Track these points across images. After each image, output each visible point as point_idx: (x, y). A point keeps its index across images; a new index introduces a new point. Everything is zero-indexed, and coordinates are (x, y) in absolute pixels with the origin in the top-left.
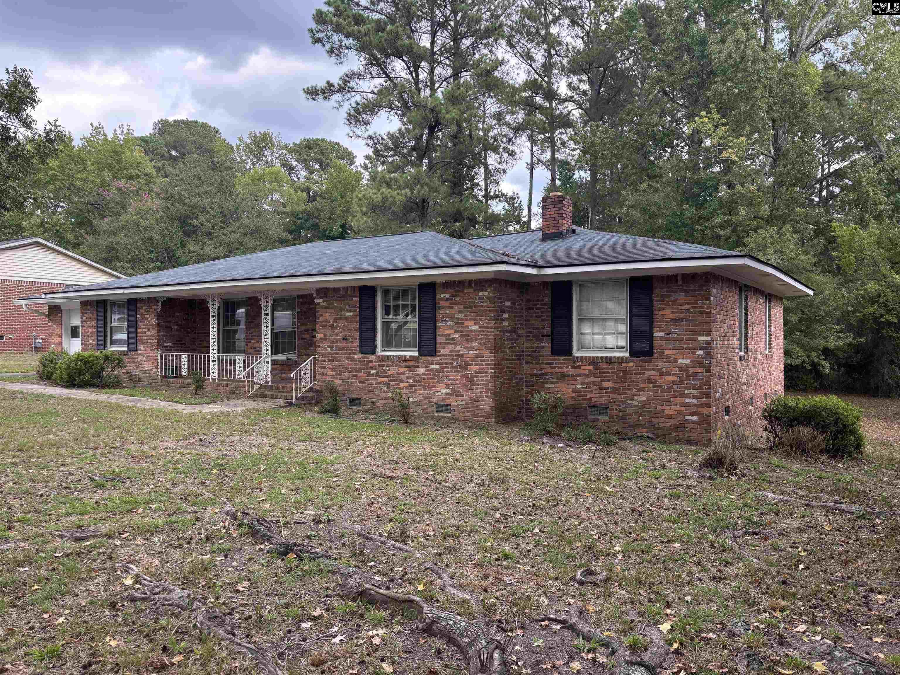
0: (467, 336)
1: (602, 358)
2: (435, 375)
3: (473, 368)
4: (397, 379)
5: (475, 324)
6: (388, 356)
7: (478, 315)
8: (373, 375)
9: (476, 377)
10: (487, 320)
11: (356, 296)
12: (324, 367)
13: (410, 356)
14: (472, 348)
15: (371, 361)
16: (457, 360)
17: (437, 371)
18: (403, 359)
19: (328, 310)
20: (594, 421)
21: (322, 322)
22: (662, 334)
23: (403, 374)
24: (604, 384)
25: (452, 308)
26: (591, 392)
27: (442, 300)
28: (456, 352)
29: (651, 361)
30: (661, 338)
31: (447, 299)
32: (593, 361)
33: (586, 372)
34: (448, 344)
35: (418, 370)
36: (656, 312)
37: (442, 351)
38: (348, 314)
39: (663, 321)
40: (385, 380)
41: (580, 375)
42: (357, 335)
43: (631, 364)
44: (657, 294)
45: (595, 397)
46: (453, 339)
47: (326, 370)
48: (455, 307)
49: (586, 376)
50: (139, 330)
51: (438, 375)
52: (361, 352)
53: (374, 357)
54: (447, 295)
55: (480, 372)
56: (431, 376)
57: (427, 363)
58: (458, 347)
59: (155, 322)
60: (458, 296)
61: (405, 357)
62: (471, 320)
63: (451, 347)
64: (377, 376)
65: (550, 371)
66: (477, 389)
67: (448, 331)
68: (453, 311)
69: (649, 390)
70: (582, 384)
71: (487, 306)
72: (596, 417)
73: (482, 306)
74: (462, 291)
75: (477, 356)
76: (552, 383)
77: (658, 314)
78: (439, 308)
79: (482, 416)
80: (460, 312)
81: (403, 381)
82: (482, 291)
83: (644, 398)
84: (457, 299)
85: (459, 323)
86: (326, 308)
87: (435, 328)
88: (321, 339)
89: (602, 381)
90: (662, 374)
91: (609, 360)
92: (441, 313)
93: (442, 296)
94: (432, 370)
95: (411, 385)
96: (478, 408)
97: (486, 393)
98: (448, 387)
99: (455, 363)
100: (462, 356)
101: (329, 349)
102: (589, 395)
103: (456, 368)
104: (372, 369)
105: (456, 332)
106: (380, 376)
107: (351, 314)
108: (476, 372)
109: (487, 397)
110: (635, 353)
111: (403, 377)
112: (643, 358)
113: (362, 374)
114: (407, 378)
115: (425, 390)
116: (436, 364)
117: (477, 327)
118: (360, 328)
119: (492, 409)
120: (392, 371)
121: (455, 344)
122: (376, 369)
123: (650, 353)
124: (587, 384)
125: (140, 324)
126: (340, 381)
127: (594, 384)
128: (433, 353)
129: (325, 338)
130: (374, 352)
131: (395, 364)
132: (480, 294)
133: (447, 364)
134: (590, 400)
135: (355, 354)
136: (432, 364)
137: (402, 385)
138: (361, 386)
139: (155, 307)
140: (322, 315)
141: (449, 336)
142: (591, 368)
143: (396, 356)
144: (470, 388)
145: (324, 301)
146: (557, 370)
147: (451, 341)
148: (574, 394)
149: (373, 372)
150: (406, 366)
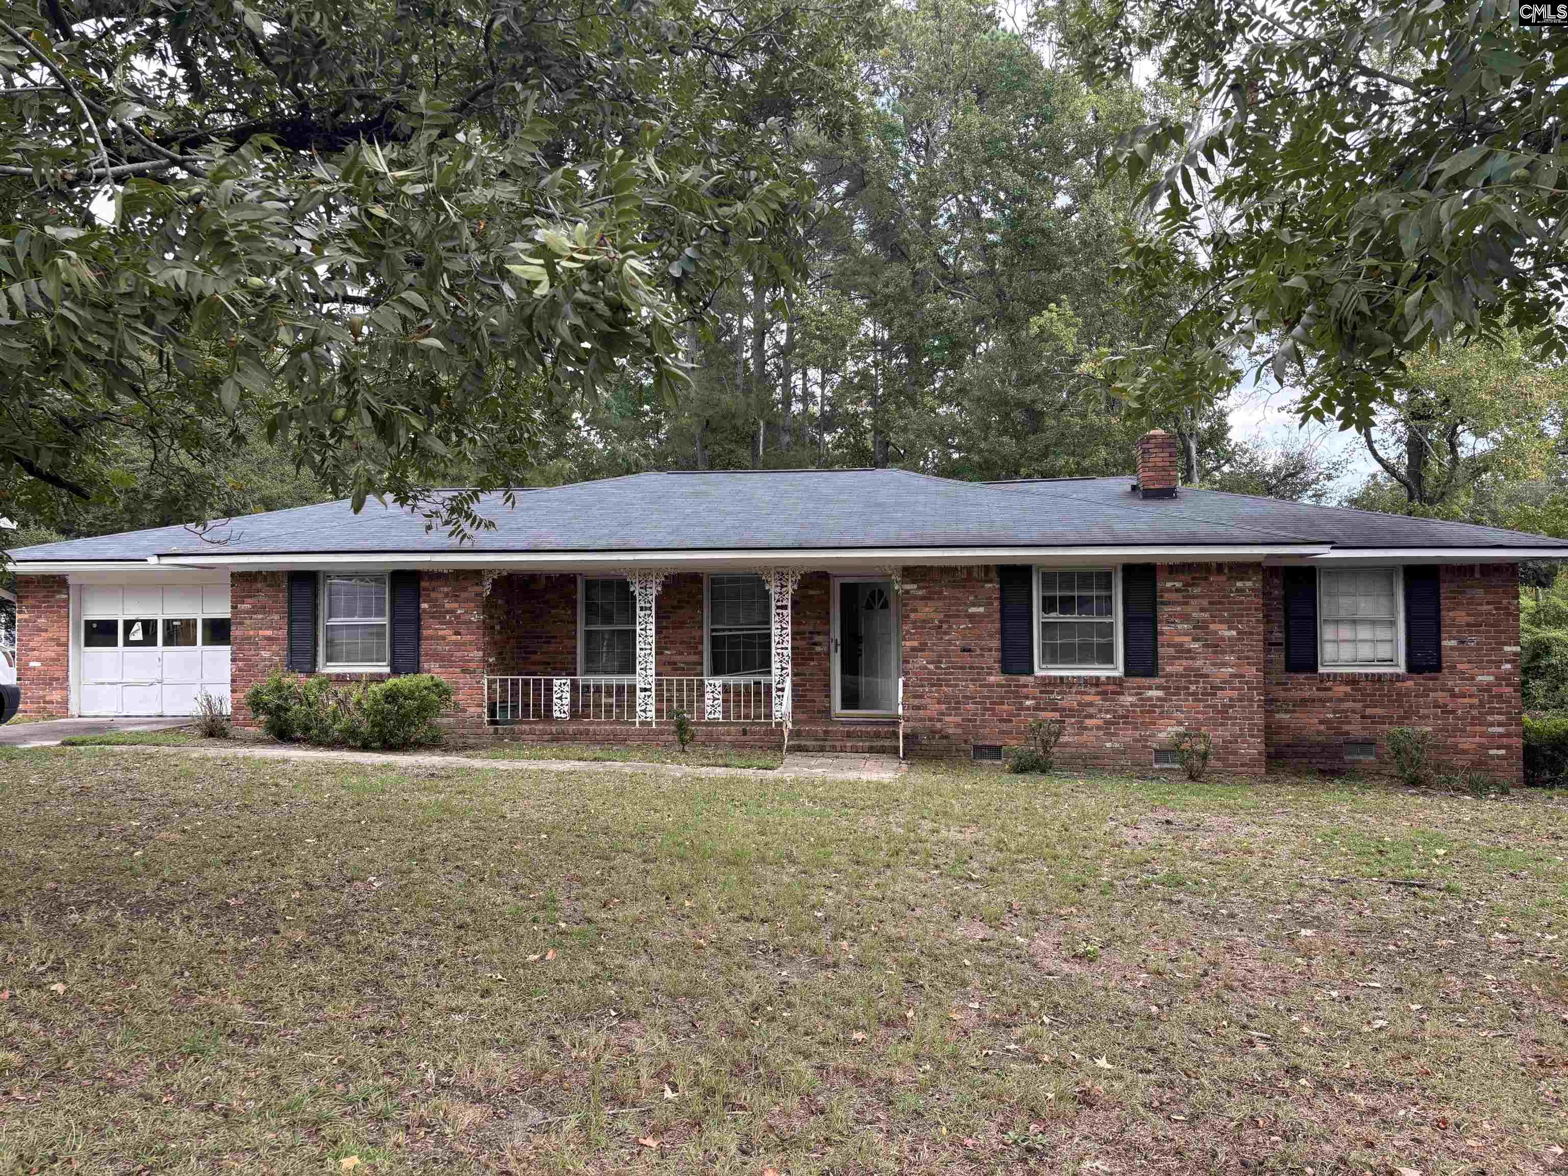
0: (1215, 646)
1: (1367, 675)
2: (1155, 706)
3: (1225, 696)
4: (1081, 712)
5: (1230, 628)
6: (1061, 678)
7: (1235, 615)
8: (1028, 709)
9: (1231, 707)
10: (1254, 621)
11: (990, 581)
12: (921, 697)
13: (1108, 678)
14: (1224, 665)
15: (1026, 686)
16: (1197, 682)
17: (1159, 699)
18: (1096, 682)
19: (930, 603)
20: (1353, 762)
21: (914, 622)
22: (1453, 643)
23: (1091, 704)
24: (1369, 711)
25: (1186, 603)
26: (1350, 723)
27: (1169, 590)
28: (1192, 670)
29: (1436, 679)
30: (1452, 648)
31: (1178, 590)
32: (1352, 680)
33: (1341, 695)
34: (1179, 658)
35: (1122, 698)
36: (1443, 613)
37: (1168, 669)
38: (972, 610)
39: (1454, 626)
40: (1056, 715)
41: (1330, 700)
42: (996, 643)
43: (1410, 683)
44: (1445, 589)
45: (1355, 729)
46: (1189, 651)
47: (924, 701)
48: (1193, 602)
49: (1341, 700)
50: (425, 633)
51: (1162, 706)
52: (1005, 671)
53: (1031, 679)
54: (1178, 585)
55: (1241, 700)
56: (1149, 708)
57: (1139, 688)
58: (1199, 663)
59: (476, 617)
60: (1197, 585)
61: (1098, 678)
62: (1221, 622)
63: (1184, 663)
64: (1037, 708)
65: (1282, 694)
66: (1233, 725)
67: (1178, 639)
68: (1189, 609)
69: (1436, 717)
70: (1334, 712)
71: (1251, 602)
72: (1356, 757)
73: (1241, 603)
74: (1206, 579)
75: (1232, 676)
76: (1286, 712)
77: (1447, 616)
78: (1163, 603)
79: (1242, 765)
80: (1202, 610)
81: (1091, 716)
82: (1242, 580)
83: (1429, 729)
84: (1197, 591)
85: (1200, 626)
86: (923, 598)
87: (1155, 633)
88: (913, 649)
89: (1365, 707)
90: (1454, 696)
91: (1378, 679)
92: (1164, 612)
93: (1169, 585)
94: (1150, 699)
95: (1107, 722)
96: (1235, 753)
97: (1250, 730)
98: (1180, 724)
99: (1193, 688)
100: (1207, 676)
101: (931, 667)
102: (1346, 728)
103: (1193, 694)
104: (1027, 698)
105: (1195, 640)
106: (1044, 710)
107: (981, 609)
108: (1231, 699)
109: (1252, 736)
110: (1413, 667)
111: (1091, 710)
112: (1427, 675)
113: (1005, 707)
114: (1100, 711)
115: (1136, 729)
116: (1157, 688)
117: (1234, 633)
118: (1003, 632)
119: (1260, 754)
120: (1070, 701)
121: (1192, 658)
122: (1034, 698)
123: (1438, 668)
124: (1343, 711)
125: (426, 621)
126: (958, 719)
127: (1354, 712)
128: (1151, 671)
129: (922, 648)
130: (1030, 672)
131: (1074, 690)
132: (1239, 584)
133: (1178, 688)
134: (1348, 733)
135: (990, 674)
136: (1150, 688)
137: (1089, 722)
138: (1004, 726)
139: (478, 589)
140: (915, 610)
141: (1181, 645)
142: (1348, 689)
143: (1079, 677)
144: (1222, 725)
145: (919, 588)
146: (1293, 693)
147: (1183, 652)
148: (1322, 727)
149: (1028, 703)
150: (1098, 694)
